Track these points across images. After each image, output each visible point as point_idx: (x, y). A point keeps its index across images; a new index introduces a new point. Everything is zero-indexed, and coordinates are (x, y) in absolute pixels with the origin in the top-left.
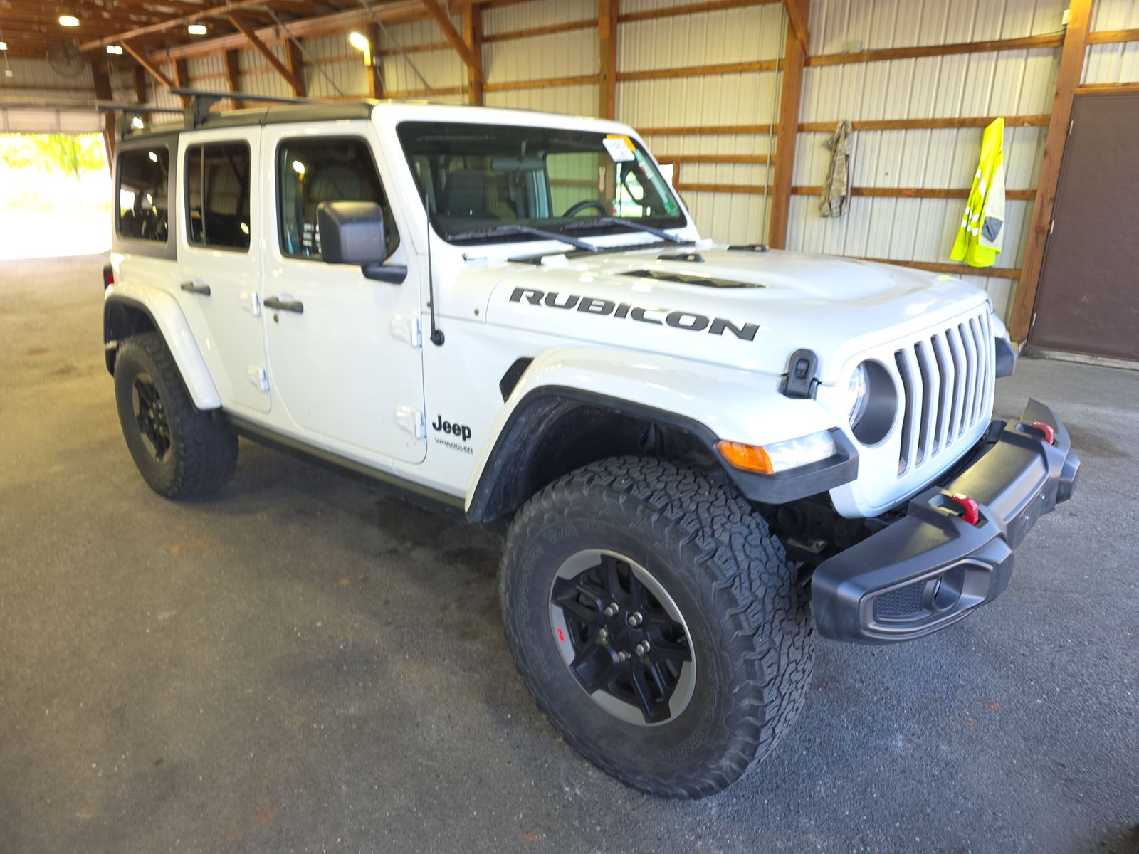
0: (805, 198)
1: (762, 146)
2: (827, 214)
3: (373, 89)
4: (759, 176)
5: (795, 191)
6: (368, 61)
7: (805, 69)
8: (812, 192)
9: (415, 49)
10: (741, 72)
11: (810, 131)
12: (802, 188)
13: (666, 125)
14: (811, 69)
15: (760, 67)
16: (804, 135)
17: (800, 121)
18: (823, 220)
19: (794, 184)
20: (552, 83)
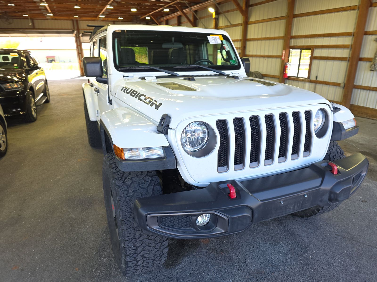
0: (365, 62)
1: (348, 41)
2: (373, 69)
3: (214, 26)
4: (345, 53)
5: (361, 59)
6: (214, 16)
7: (370, 8)
8: (368, 60)
9: (228, 11)
10: (342, 11)
11: (370, 34)
12: (364, 58)
13: (310, 34)
14: (373, 8)
15: (350, 8)
16: (367, 36)
17: (366, 30)
18: (372, 72)
19: (361, 57)
20: (270, 20)
